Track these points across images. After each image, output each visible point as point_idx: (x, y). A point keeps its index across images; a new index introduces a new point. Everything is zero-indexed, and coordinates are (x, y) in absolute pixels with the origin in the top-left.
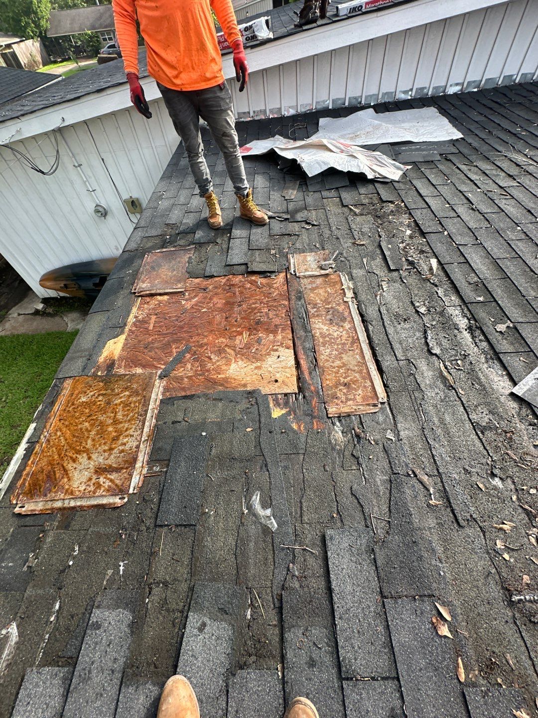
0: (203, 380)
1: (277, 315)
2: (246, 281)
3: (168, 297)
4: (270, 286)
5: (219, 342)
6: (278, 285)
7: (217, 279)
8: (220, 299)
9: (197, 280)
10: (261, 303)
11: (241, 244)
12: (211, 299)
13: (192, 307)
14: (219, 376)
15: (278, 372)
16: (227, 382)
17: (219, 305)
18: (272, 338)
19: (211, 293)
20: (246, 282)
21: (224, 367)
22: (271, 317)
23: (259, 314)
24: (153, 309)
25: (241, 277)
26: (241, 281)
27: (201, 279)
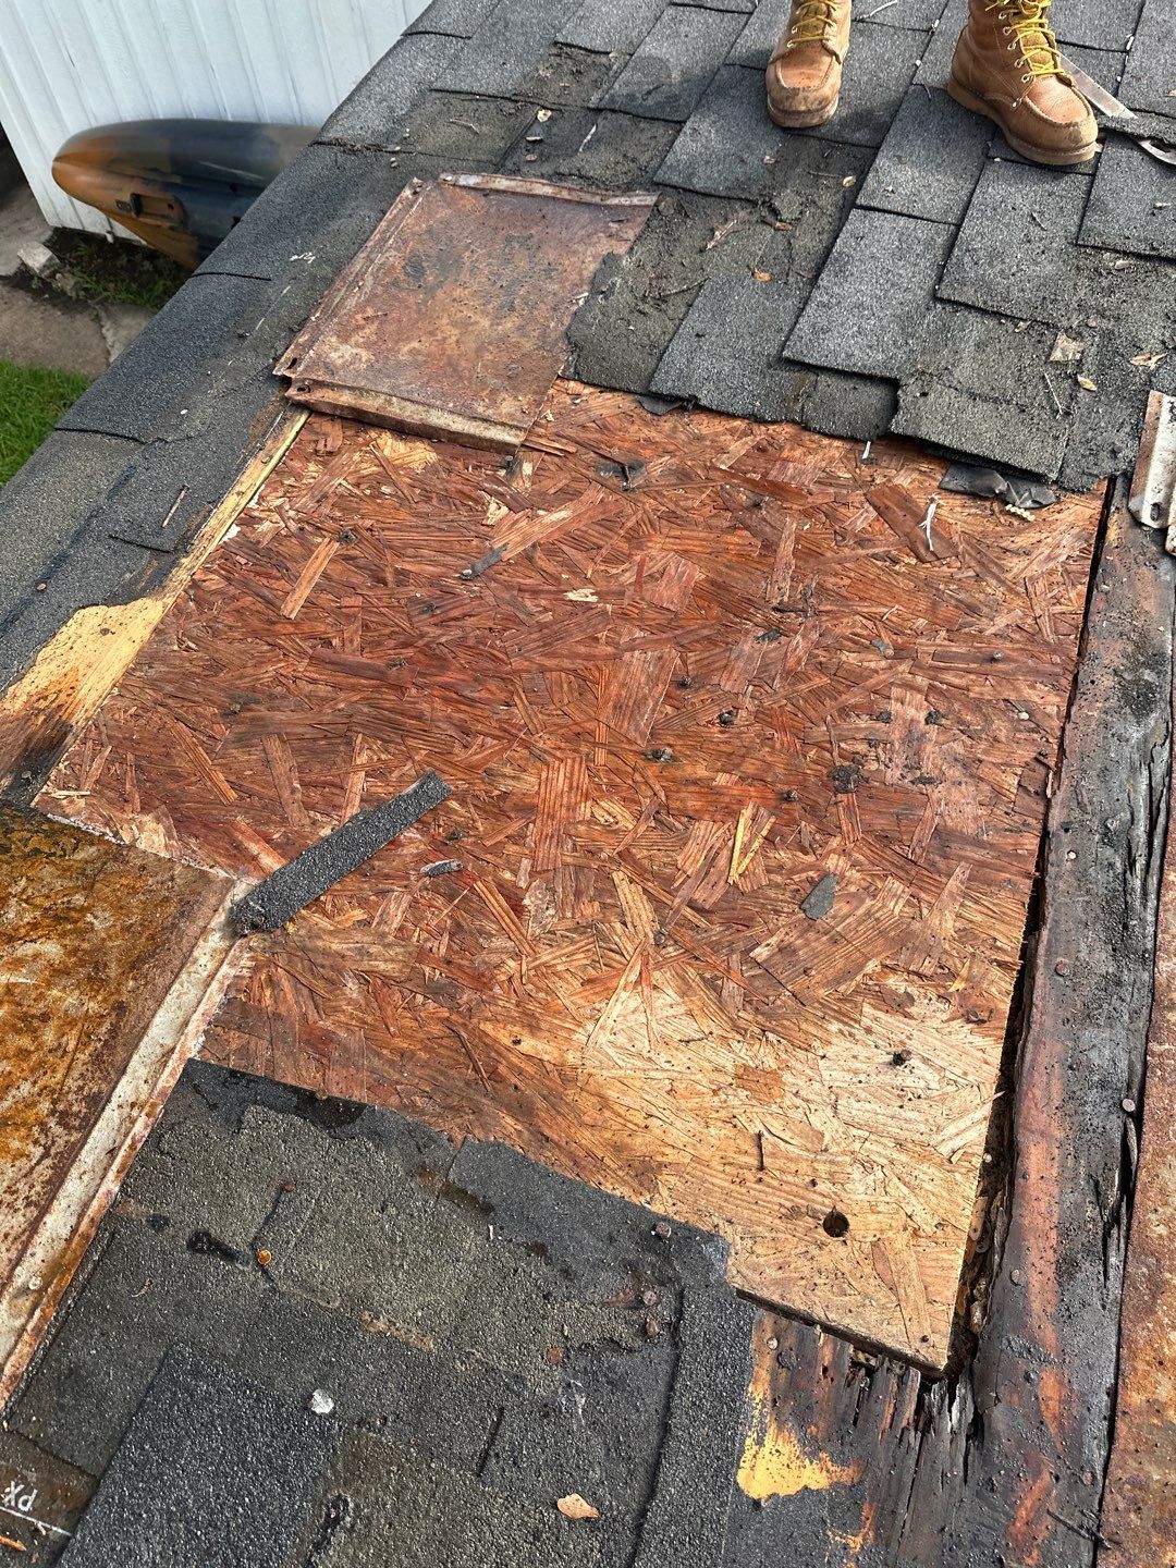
0: (436, 1029)
1: (970, 765)
2: (857, 483)
3: (432, 456)
4: (985, 558)
5: (593, 820)
6: (1036, 569)
7: (704, 425)
8: (684, 553)
9: (604, 405)
10: (900, 653)
11: (900, 254)
12: (635, 539)
13: (528, 557)
14: (528, 1045)
15: (867, 1166)
16: (554, 1099)
17: (668, 594)
18: (897, 907)
19: (650, 503)
20: (857, 497)
21: (568, 993)
22: (928, 768)
23: (864, 722)
24: (343, 502)
25: (837, 448)
26: (828, 480)
27: (624, 403)
